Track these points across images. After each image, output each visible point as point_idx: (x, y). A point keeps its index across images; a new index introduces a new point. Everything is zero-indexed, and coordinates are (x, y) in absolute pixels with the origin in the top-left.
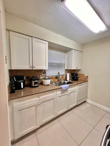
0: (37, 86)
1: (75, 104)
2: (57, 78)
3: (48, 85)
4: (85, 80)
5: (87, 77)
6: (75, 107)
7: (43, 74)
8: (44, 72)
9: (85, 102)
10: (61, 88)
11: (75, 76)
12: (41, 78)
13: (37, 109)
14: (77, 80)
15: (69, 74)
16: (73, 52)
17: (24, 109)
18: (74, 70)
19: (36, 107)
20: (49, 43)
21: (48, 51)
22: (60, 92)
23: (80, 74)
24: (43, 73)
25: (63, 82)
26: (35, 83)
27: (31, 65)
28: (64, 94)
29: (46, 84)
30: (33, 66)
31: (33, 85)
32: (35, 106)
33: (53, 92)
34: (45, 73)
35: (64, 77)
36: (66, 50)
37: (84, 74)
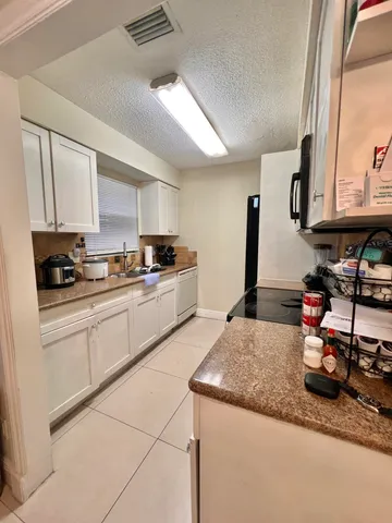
0: (71, 284)
1: (174, 323)
2: (117, 260)
3: (102, 279)
4: (191, 262)
5: (195, 253)
6: (174, 330)
7: (78, 250)
8: (79, 242)
9: (193, 316)
10: (143, 281)
11: (166, 254)
12: (77, 260)
13: (91, 340)
14: (172, 263)
15: (151, 247)
16: (160, 188)
17: (56, 342)
18: (162, 237)
19: (89, 335)
20: (100, 155)
21: (98, 181)
22: (140, 292)
23: (179, 248)
24: (78, 246)
25: (138, 269)
26: (67, 274)
27: (51, 219)
28: (151, 296)
29: (95, 278)
30: (59, 223)
31: (59, 281)
32: (82, 331)
33: (126, 293)
34: (83, 246)
35: (138, 258)
36: (138, 180)
37: (187, 248)
